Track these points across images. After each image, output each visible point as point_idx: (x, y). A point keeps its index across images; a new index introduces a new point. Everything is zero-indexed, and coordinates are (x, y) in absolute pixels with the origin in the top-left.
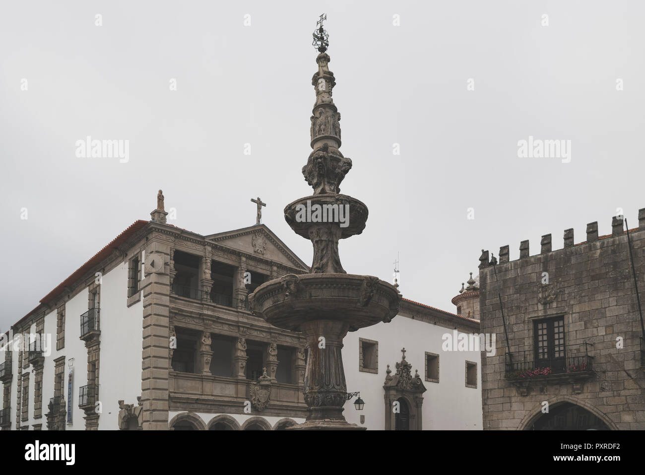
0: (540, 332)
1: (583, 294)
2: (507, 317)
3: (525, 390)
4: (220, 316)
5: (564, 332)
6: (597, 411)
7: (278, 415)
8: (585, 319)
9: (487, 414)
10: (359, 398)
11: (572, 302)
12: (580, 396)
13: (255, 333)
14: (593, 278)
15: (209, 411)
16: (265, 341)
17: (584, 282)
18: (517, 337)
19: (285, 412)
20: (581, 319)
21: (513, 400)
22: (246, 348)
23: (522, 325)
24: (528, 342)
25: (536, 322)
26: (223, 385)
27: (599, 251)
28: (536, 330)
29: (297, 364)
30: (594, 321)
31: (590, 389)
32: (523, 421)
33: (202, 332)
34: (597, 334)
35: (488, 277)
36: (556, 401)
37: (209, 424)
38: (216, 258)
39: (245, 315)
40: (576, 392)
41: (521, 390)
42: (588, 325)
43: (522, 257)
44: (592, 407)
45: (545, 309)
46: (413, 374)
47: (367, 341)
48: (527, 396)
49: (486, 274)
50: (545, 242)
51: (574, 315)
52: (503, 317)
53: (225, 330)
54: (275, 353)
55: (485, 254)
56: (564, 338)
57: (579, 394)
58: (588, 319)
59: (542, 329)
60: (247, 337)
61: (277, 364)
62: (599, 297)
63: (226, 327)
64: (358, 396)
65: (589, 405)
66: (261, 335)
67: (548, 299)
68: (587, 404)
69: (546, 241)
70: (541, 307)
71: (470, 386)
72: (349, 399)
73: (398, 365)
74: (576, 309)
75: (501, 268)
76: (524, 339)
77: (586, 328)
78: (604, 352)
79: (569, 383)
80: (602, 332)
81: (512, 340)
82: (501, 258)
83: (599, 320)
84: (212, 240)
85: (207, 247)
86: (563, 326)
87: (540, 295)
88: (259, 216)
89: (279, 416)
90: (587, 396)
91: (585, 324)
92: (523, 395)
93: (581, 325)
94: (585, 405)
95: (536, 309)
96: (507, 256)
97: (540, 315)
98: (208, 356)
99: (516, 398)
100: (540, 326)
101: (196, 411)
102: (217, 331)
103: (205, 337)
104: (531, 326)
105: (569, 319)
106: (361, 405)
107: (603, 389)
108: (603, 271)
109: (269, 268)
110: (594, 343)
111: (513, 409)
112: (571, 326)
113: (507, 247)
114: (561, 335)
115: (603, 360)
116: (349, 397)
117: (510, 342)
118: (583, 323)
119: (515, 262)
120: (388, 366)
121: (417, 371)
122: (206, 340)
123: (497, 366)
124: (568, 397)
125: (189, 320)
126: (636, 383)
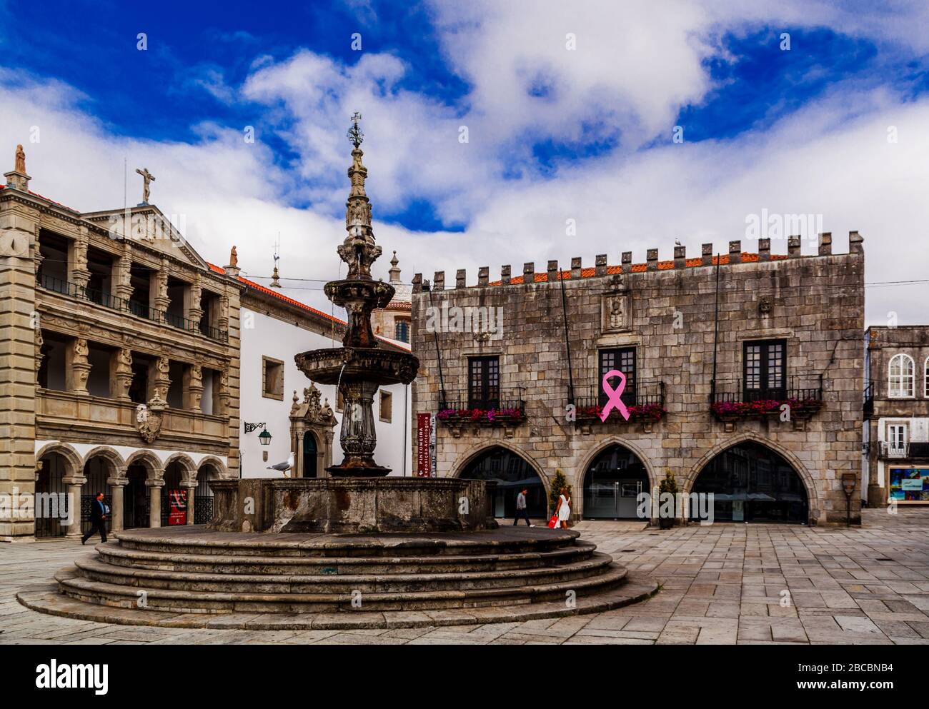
0: (475, 371)
1: (518, 336)
2: (441, 351)
3: (458, 431)
4: (100, 320)
5: (498, 373)
6: (527, 456)
7: (170, 448)
8: (520, 362)
10: (265, 430)
11: (507, 343)
12: (512, 441)
13: (142, 344)
14: (528, 321)
15: (85, 441)
16: (155, 354)
17: (519, 323)
18: (451, 374)
19: (178, 444)
20: (515, 362)
21: (445, 441)
22: (131, 362)
23: (457, 361)
24: (463, 380)
25: (471, 359)
26: (103, 408)
27: (534, 294)
28: (470, 368)
29: (191, 385)
30: (528, 365)
31: (521, 433)
32: (455, 464)
33: (75, 338)
34: (529, 379)
35: (421, 303)
36: (488, 445)
37: (85, 458)
38: (94, 244)
39: (130, 319)
40: (508, 436)
41: (454, 431)
42: (522, 369)
43: (458, 287)
44: (522, 452)
45: (481, 347)
46: (322, 403)
47: (272, 360)
48: (459, 437)
49: (419, 299)
50: (482, 275)
51: (509, 357)
52: (438, 349)
53: (105, 338)
54: (167, 370)
55: (419, 276)
56: (498, 379)
57: (511, 438)
58: (521, 362)
59: (477, 368)
60: (132, 348)
61: (169, 384)
62: (533, 341)
63: (107, 334)
64: (263, 428)
65: (519, 450)
66: (150, 347)
67: (484, 337)
68: (517, 448)
69: (484, 272)
70: (476, 344)
71: (384, 420)
72: (251, 431)
73: (306, 392)
74: (512, 350)
75: (435, 295)
76: (458, 376)
77: (520, 371)
78: (536, 398)
79: (502, 427)
80: (534, 376)
81: (445, 376)
82: (436, 284)
83: (532, 364)
84: (90, 219)
85: (82, 228)
86: (498, 367)
88: (147, 193)
89: (170, 450)
90: (518, 440)
91: (519, 367)
92: (454, 436)
93: (515, 368)
94: (516, 450)
95: (471, 346)
96: (442, 283)
97: (476, 352)
98: (86, 370)
99: (448, 439)
100: (474, 364)
101: (70, 441)
102: (95, 339)
103: (80, 344)
104: (466, 363)
105: (504, 360)
106: (268, 439)
107: (532, 435)
108: (538, 315)
109: (158, 261)
110: (527, 388)
111: (445, 450)
112: (506, 368)
113: (442, 273)
114: (496, 376)
115: (534, 406)
116: (251, 428)
117: (444, 378)
118: (517, 365)
119: (451, 291)
120: (295, 393)
121: (326, 400)
122: (82, 349)
123: (429, 403)
124: (500, 441)
125: (59, 322)
126: (562, 430)
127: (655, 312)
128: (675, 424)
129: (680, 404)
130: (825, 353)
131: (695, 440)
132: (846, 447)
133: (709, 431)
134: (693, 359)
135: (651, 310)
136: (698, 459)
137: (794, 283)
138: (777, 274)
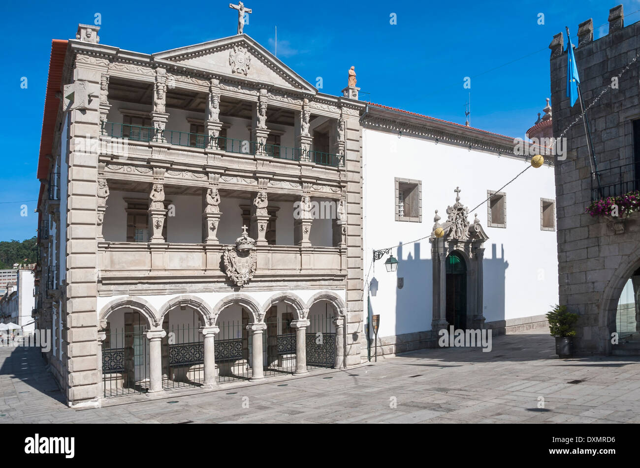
7: (270, 289)
9: (564, 265)
10: (391, 256)
13: (234, 180)
15: (160, 293)
16: (250, 189)
18: (608, 149)
21: (603, 241)
26: (183, 255)
33: (151, 184)
35: (563, 69)
37: (160, 310)
38: (174, 85)
39: (216, 156)
46: (471, 219)
47: (408, 182)
48: (623, 234)
53: (186, 179)
60: (220, 186)
61: (268, 220)
63: (189, 175)
64: (390, 254)
66: (244, 183)
71: (547, 228)
72: (379, 258)
73: (449, 210)
76: (618, 149)
84: (166, 59)
85: (158, 69)
89: (271, 290)
98: (160, 216)
99: (607, 238)
101: (141, 294)
102: (173, 182)
103: (155, 190)
109: (255, 92)
111: (603, 254)
116: (379, 255)
119: (602, 40)
120: (436, 212)
121: (476, 215)
123: (579, 194)
125: (129, 170)
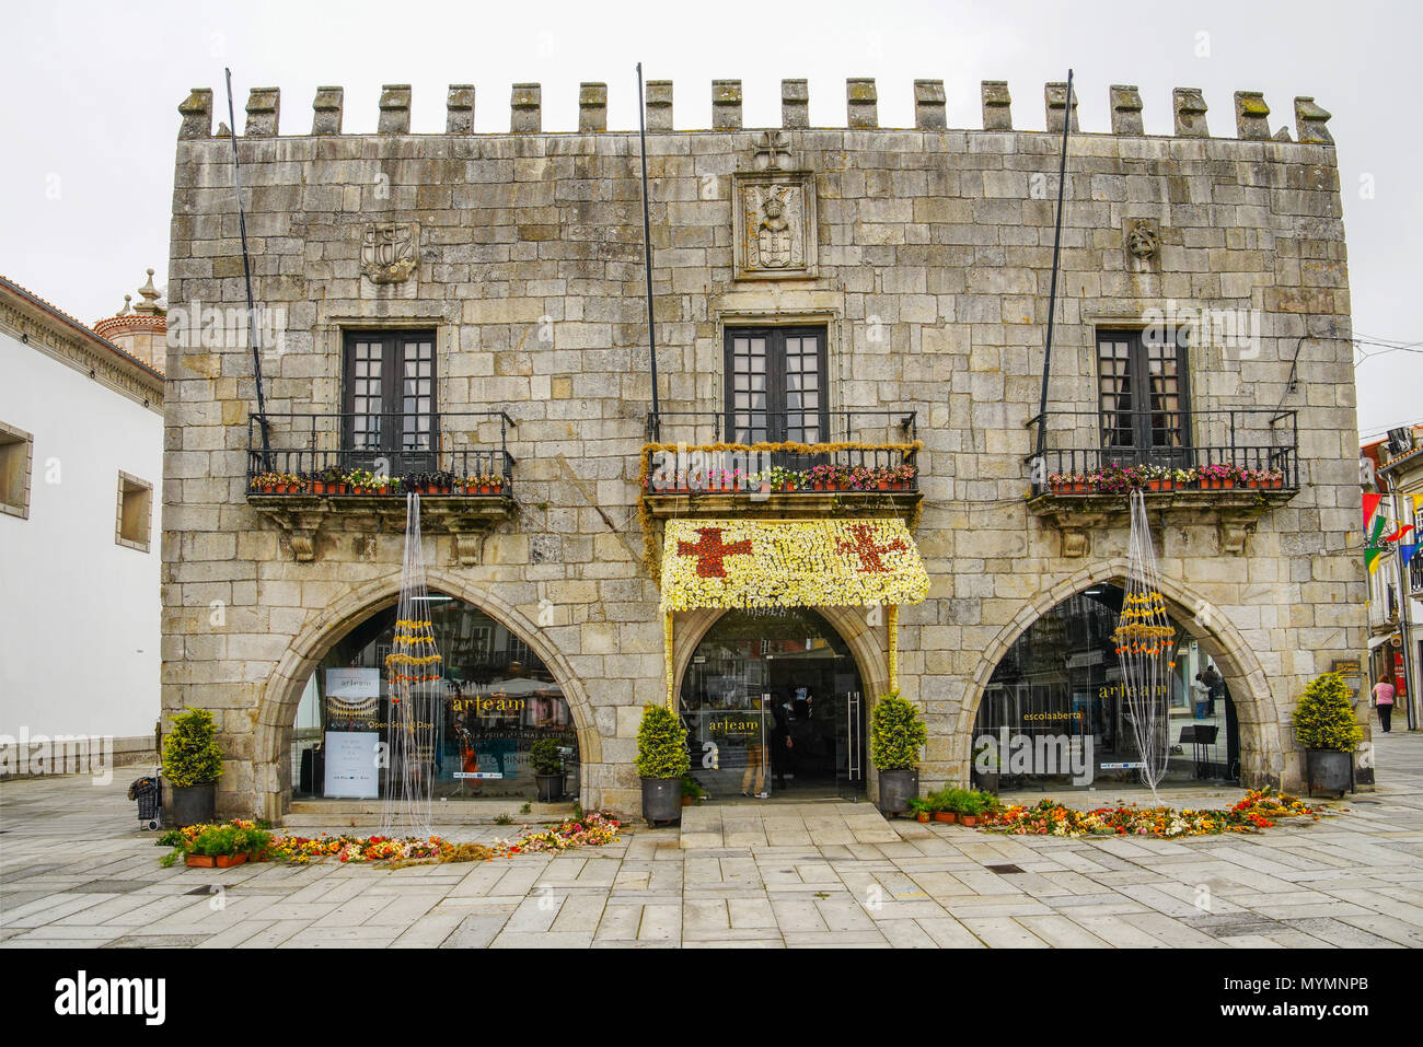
0: (361, 369)
1: (495, 275)
3: (308, 542)
5: (433, 379)
6: (520, 619)
8: (497, 346)
9: (175, 613)
11: (462, 292)
12: (473, 573)
14: (524, 233)
17: (498, 239)
18: (289, 373)
20: (484, 345)
21: (268, 571)
23: (308, 336)
24: (326, 395)
25: (353, 335)
27: (541, 165)
28: (349, 362)
30: (523, 357)
31: (502, 553)
32: (298, 641)
34: (527, 396)
35: (206, 168)
40: (464, 559)
41: (296, 541)
42: (505, 367)
43: (320, 131)
44: (506, 608)
45: (381, 298)
48: (312, 561)
49: (200, 156)
50: (393, 103)
51: (465, 330)
55: (201, 96)
56: (433, 397)
57: (470, 565)
58: (506, 347)
59: (369, 360)
62: (537, 288)
65: (496, 602)
67: (393, 270)
68: (491, 599)
69: (396, 102)
70: (369, 290)
74: (474, 313)
75: (249, 148)
76: (311, 380)
77: (498, 373)
78: (544, 450)
79: (445, 532)
80: (541, 388)
81: (270, 379)
82: (253, 119)
83: (534, 355)
86: (433, 360)
87: (369, 255)
90: (494, 574)
91: (497, 361)
92: (297, 555)
93: (484, 361)
94: (485, 601)
95: (354, 294)
96: (272, 118)
97: (366, 313)
99: (278, 565)
100: (361, 350)
104: (337, 343)
105: (448, 339)
107: (537, 557)
108: (553, 220)
110: (520, 421)
111: (264, 601)
112: (457, 359)
113: (271, 92)
115: (541, 473)
117: (265, 383)
118: (491, 356)
119: (297, 143)
123: (218, 458)
124: (439, 574)
126: (625, 545)
127: (876, 235)
128: (937, 532)
129: (950, 481)
130: (1277, 366)
131: (989, 577)
132: (1333, 595)
133: (1024, 553)
134: (977, 362)
135: (865, 227)
136: (997, 630)
137: (1199, 193)
138: (1161, 170)
